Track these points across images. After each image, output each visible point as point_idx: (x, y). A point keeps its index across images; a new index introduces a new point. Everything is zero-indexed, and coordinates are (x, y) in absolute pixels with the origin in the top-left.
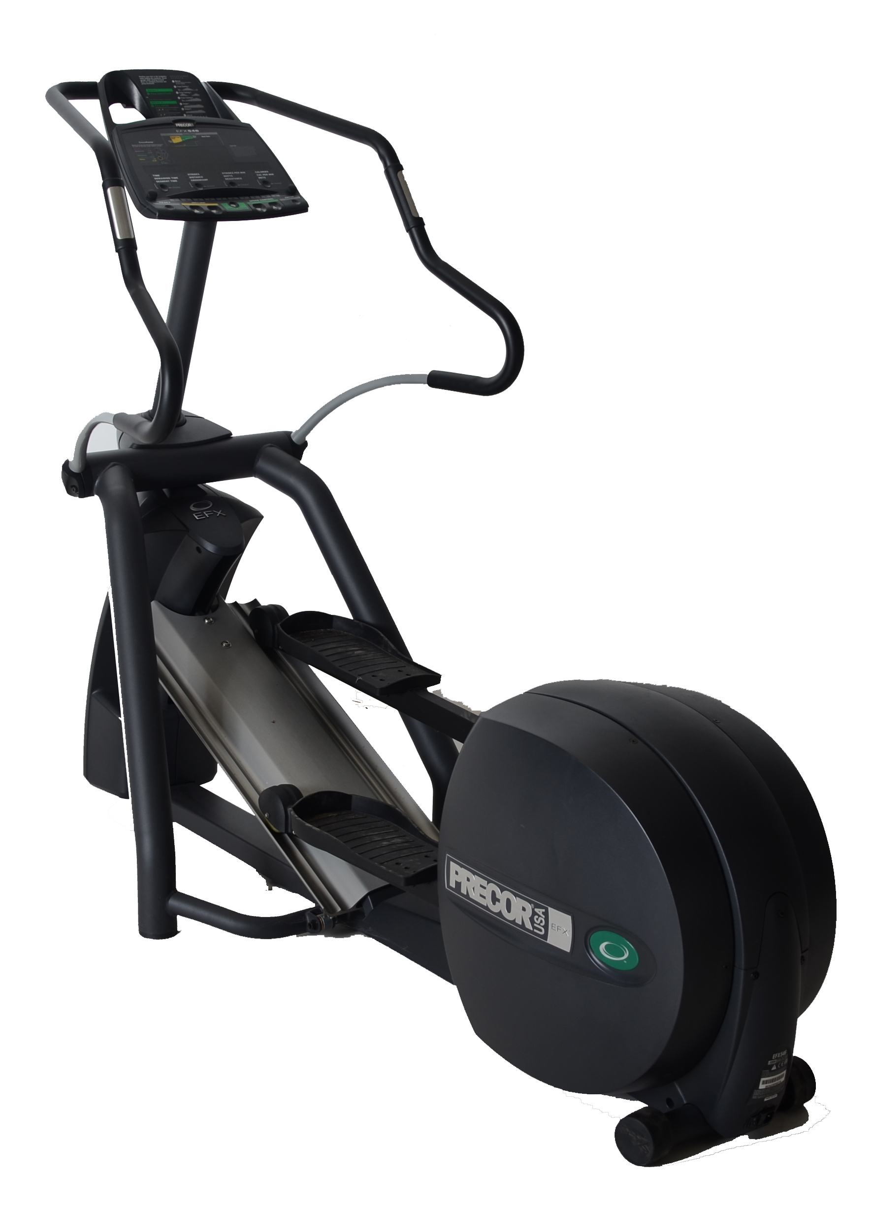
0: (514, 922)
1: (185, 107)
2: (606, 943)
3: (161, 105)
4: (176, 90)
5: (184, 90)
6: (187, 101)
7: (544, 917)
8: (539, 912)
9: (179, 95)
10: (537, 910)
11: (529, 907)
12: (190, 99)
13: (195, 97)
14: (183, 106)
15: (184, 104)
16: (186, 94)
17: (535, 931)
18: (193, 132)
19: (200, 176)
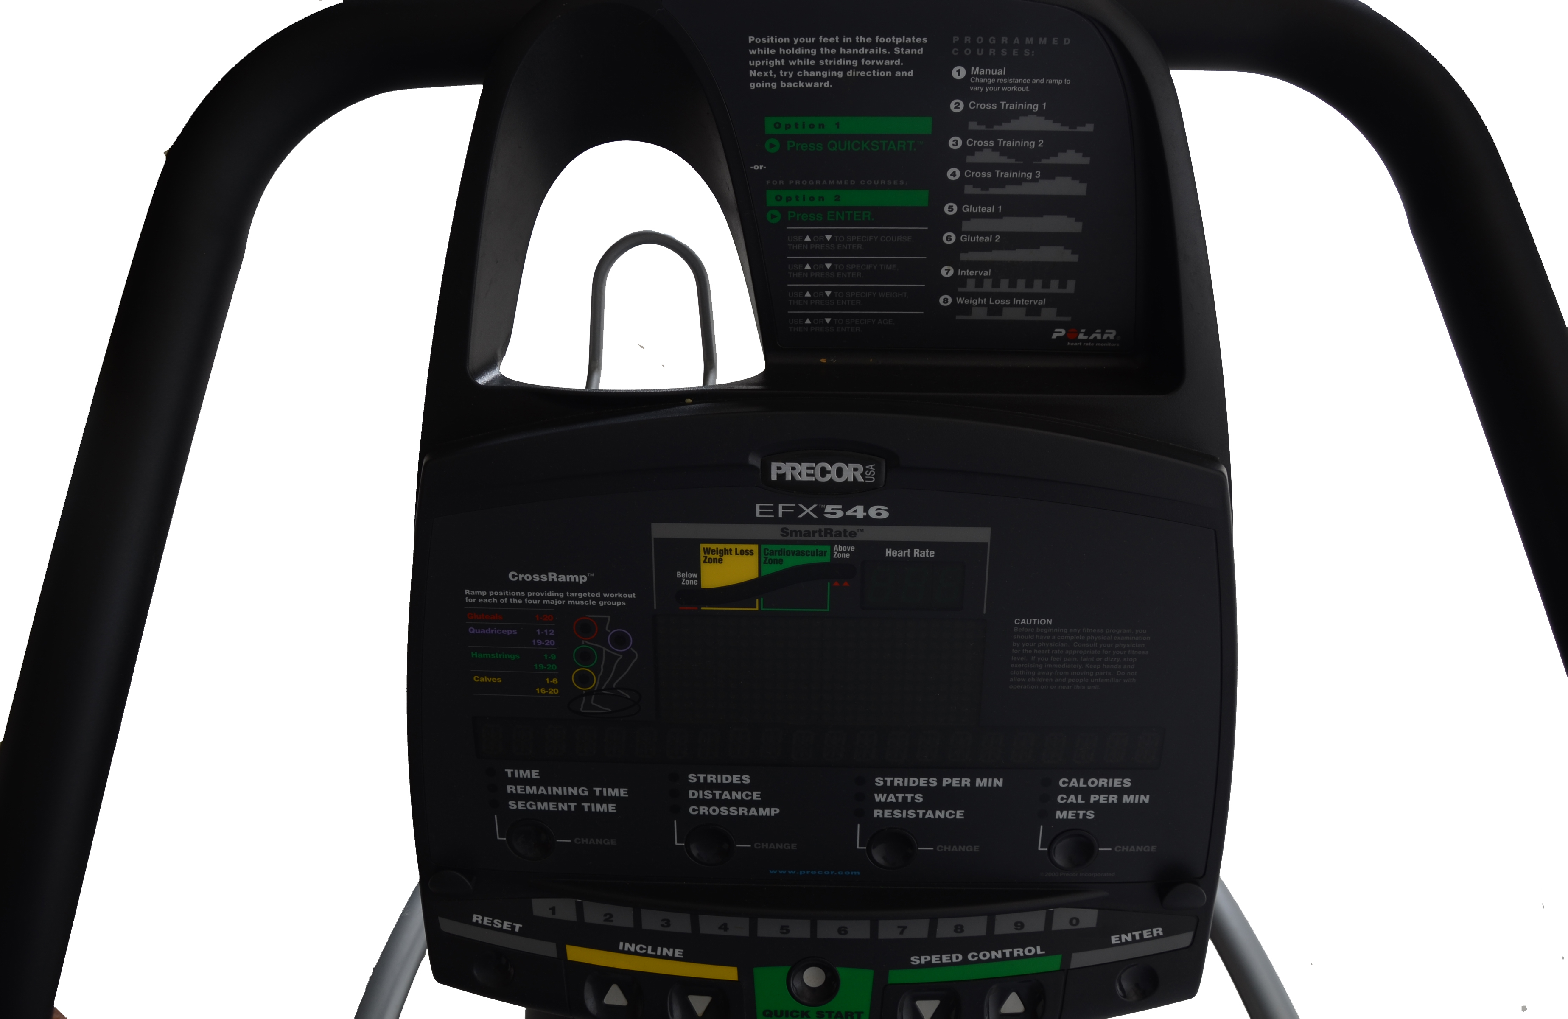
1: (967, 226)
3: (824, 210)
4: (958, 124)
5: (1005, 127)
6: (993, 191)
9: (958, 159)
12: (1019, 181)
13: (1051, 173)
14: (954, 224)
15: (968, 209)
16: (1004, 151)
18: (853, 520)
19: (751, 788)
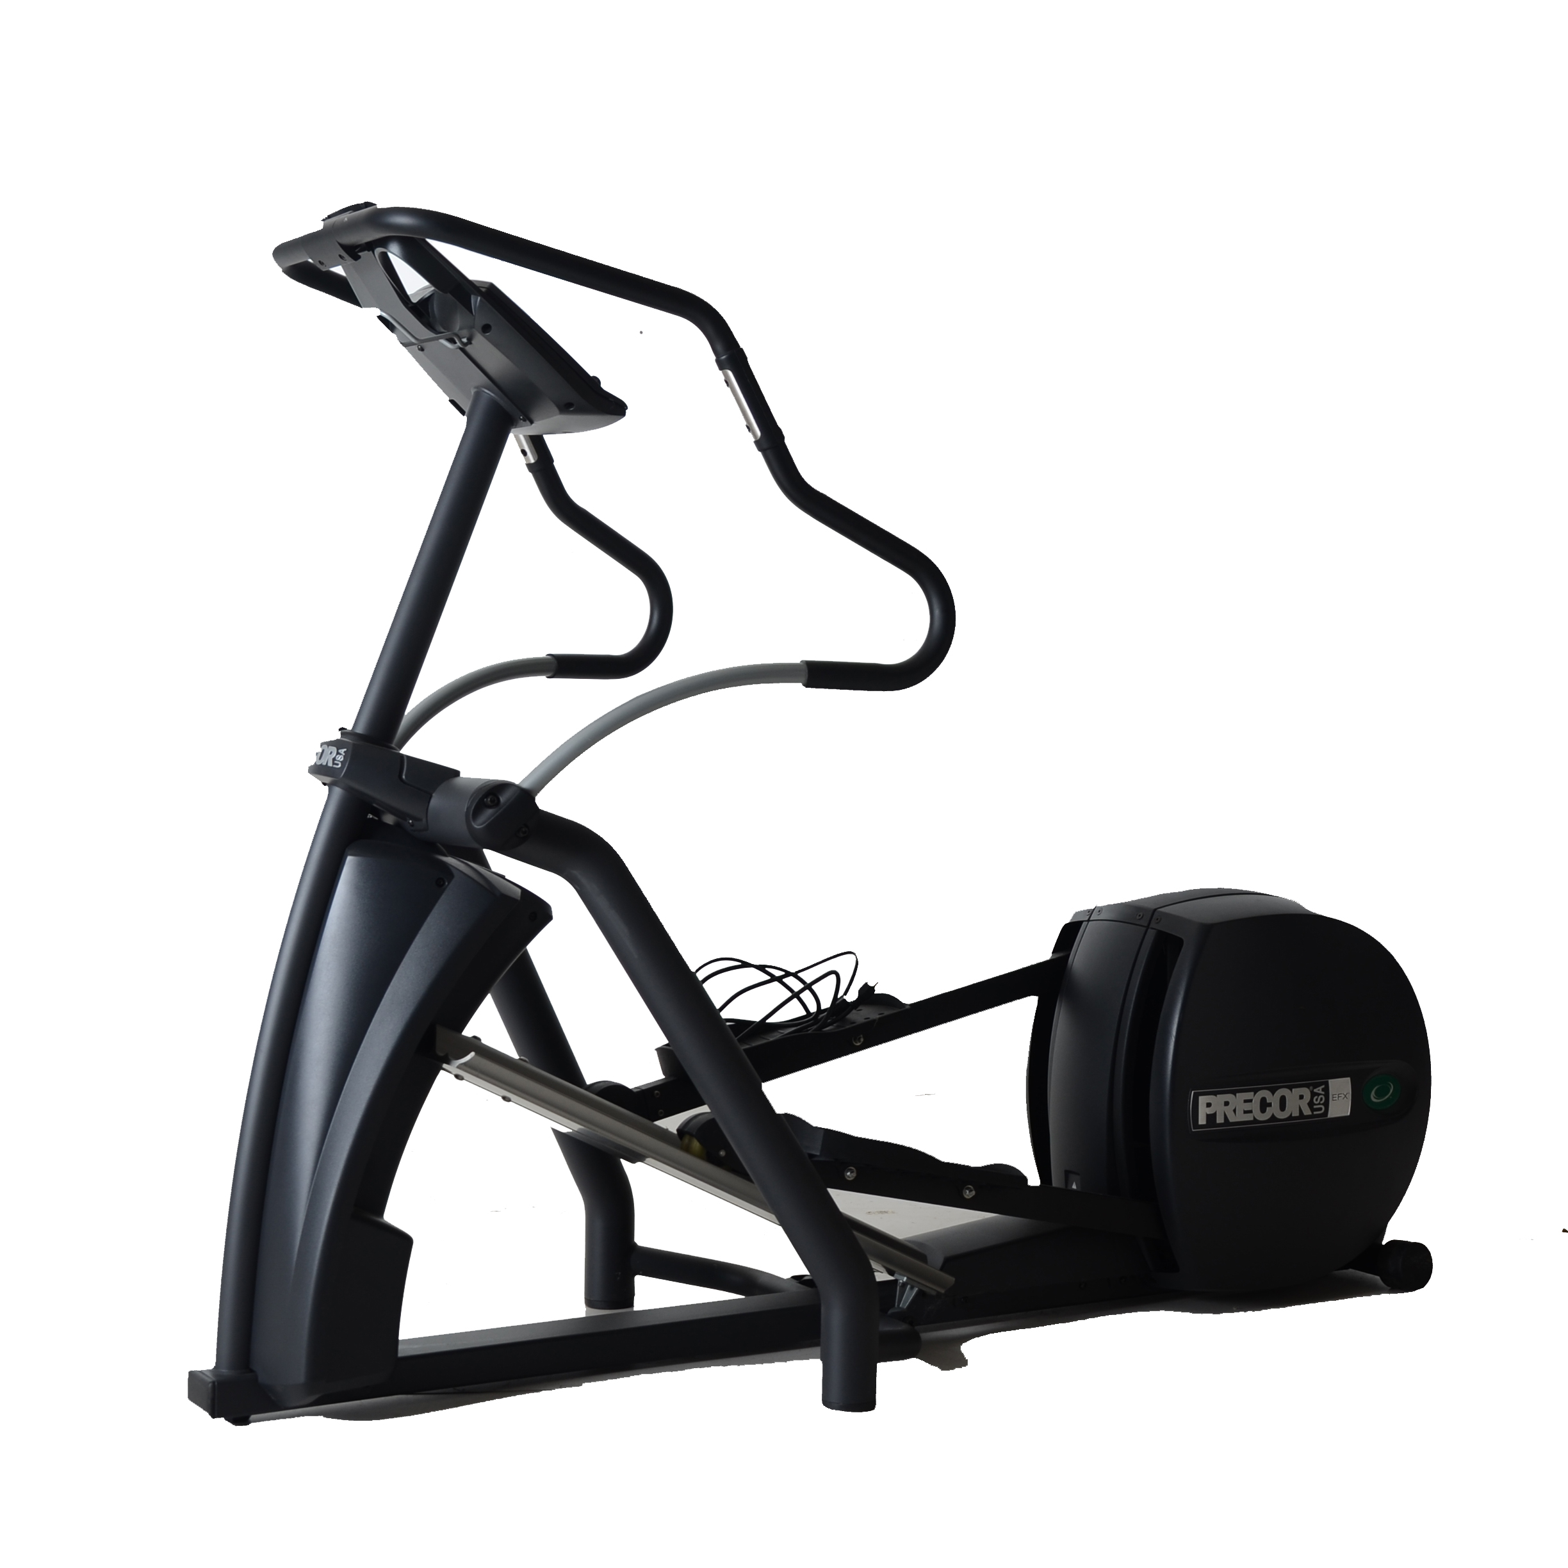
0: (1291, 1118)
2: (1373, 1093)
7: (1323, 1093)
8: (1319, 1090)
10: (1315, 1090)
11: (1306, 1092)
17: (1315, 1113)
